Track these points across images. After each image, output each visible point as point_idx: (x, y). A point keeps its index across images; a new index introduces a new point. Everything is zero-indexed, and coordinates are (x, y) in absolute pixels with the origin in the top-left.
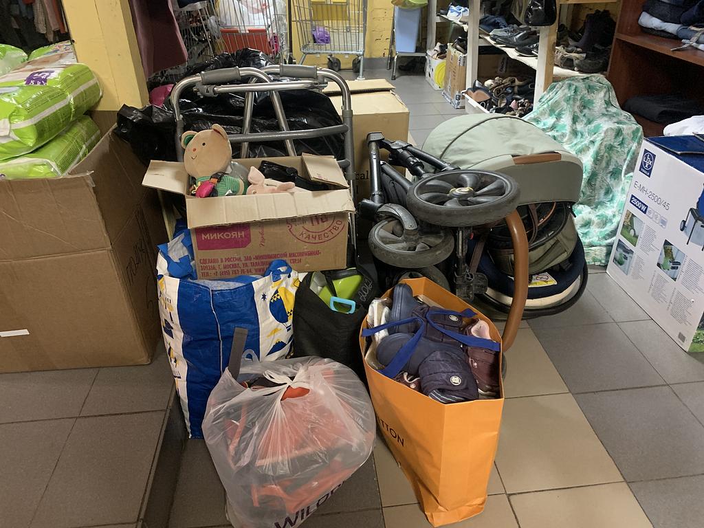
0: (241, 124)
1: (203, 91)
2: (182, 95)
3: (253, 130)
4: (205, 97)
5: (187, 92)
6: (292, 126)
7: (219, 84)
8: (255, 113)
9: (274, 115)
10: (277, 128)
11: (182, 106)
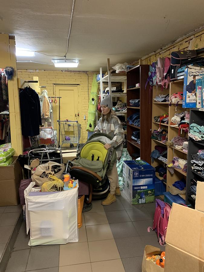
0: (41, 158)
1: (34, 152)
2: (30, 153)
3: (43, 159)
4: (34, 153)
5: (31, 153)
6: (50, 158)
7: (37, 151)
8: (43, 156)
9: (47, 157)
10: (48, 159)
11: (30, 155)
